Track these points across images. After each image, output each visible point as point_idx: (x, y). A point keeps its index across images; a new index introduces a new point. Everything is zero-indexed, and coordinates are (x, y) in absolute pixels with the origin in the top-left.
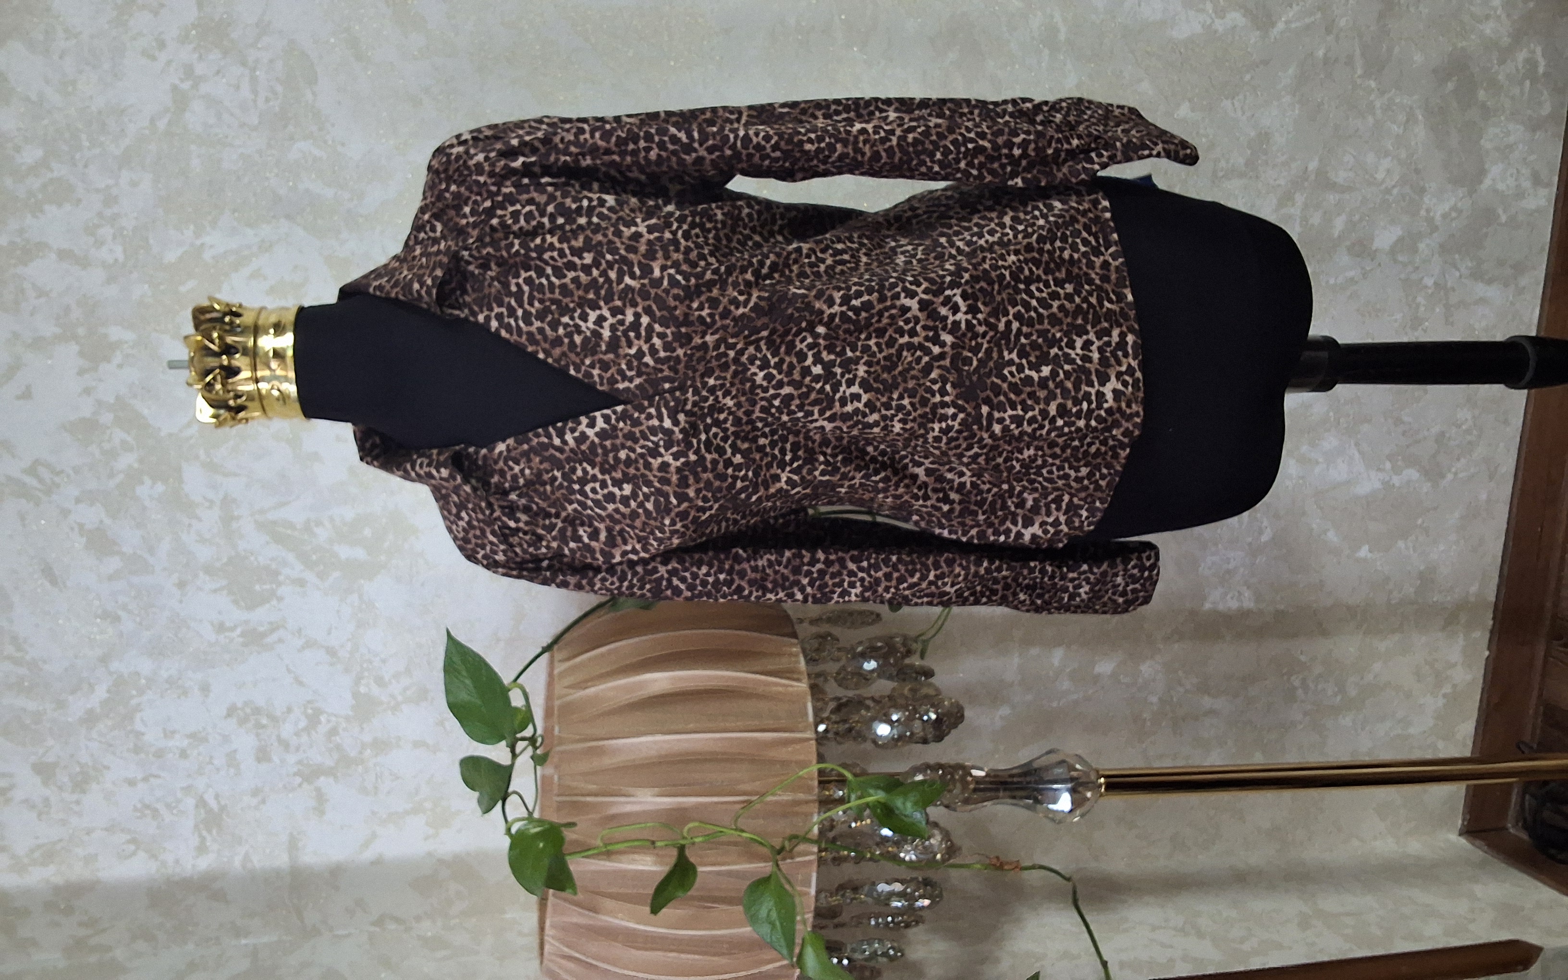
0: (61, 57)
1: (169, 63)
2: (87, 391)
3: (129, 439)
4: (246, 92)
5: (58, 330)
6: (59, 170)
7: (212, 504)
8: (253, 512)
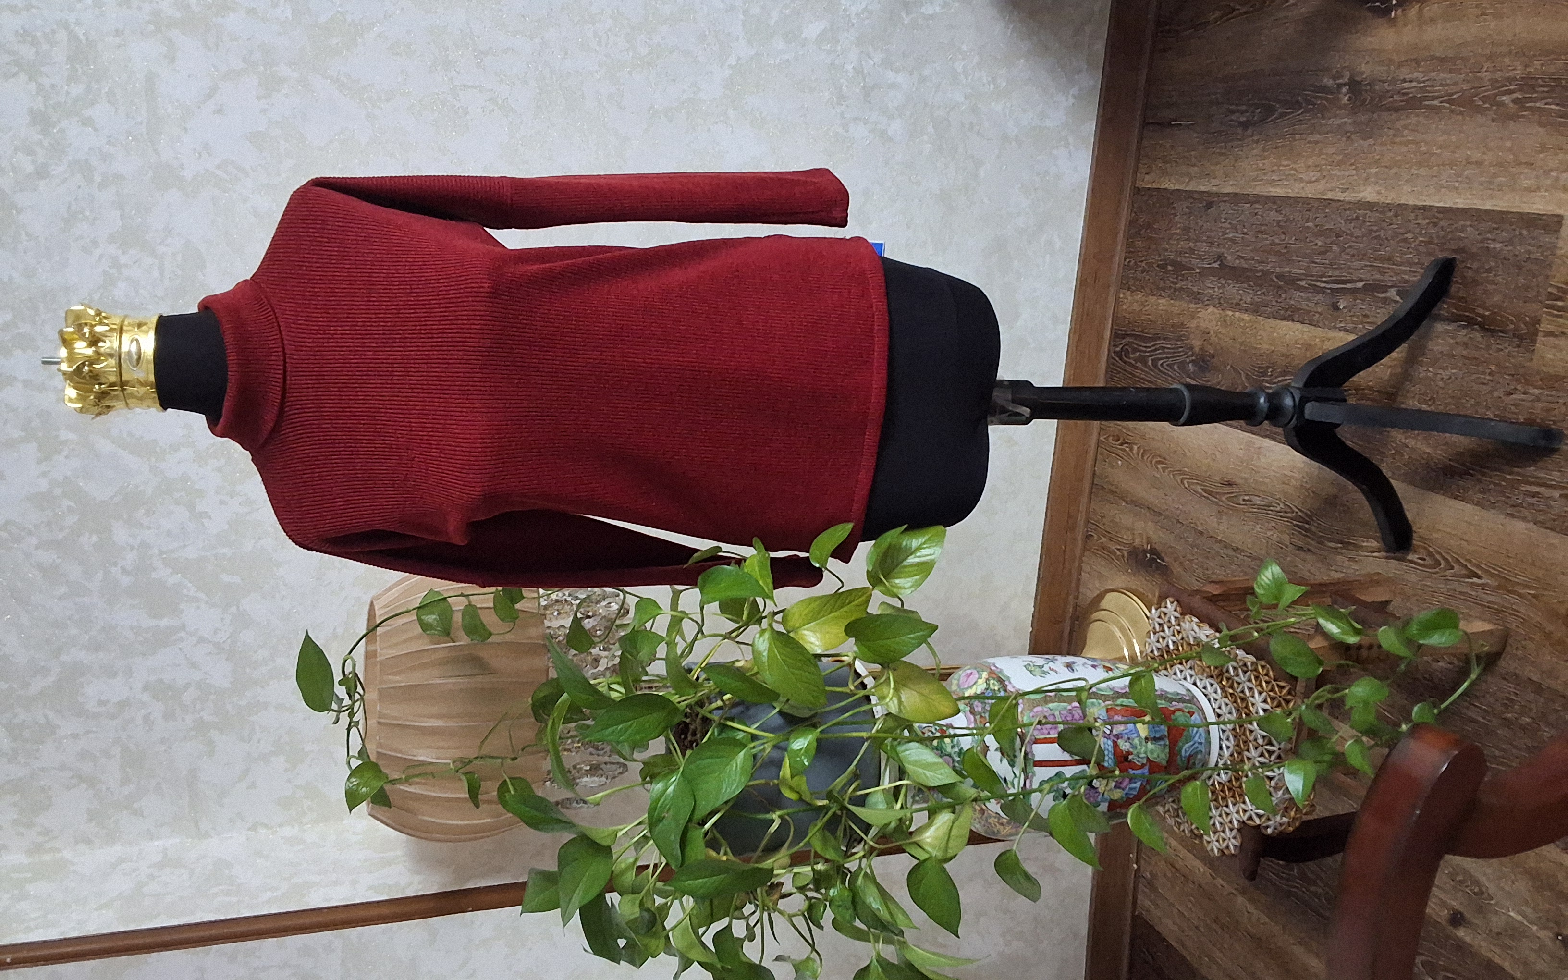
0: (25, 253)
1: (101, 256)
2: (45, 474)
3: (73, 505)
4: (156, 274)
5: (23, 434)
6: (24, 328)
7: (132, 548)
8: (161, 553)
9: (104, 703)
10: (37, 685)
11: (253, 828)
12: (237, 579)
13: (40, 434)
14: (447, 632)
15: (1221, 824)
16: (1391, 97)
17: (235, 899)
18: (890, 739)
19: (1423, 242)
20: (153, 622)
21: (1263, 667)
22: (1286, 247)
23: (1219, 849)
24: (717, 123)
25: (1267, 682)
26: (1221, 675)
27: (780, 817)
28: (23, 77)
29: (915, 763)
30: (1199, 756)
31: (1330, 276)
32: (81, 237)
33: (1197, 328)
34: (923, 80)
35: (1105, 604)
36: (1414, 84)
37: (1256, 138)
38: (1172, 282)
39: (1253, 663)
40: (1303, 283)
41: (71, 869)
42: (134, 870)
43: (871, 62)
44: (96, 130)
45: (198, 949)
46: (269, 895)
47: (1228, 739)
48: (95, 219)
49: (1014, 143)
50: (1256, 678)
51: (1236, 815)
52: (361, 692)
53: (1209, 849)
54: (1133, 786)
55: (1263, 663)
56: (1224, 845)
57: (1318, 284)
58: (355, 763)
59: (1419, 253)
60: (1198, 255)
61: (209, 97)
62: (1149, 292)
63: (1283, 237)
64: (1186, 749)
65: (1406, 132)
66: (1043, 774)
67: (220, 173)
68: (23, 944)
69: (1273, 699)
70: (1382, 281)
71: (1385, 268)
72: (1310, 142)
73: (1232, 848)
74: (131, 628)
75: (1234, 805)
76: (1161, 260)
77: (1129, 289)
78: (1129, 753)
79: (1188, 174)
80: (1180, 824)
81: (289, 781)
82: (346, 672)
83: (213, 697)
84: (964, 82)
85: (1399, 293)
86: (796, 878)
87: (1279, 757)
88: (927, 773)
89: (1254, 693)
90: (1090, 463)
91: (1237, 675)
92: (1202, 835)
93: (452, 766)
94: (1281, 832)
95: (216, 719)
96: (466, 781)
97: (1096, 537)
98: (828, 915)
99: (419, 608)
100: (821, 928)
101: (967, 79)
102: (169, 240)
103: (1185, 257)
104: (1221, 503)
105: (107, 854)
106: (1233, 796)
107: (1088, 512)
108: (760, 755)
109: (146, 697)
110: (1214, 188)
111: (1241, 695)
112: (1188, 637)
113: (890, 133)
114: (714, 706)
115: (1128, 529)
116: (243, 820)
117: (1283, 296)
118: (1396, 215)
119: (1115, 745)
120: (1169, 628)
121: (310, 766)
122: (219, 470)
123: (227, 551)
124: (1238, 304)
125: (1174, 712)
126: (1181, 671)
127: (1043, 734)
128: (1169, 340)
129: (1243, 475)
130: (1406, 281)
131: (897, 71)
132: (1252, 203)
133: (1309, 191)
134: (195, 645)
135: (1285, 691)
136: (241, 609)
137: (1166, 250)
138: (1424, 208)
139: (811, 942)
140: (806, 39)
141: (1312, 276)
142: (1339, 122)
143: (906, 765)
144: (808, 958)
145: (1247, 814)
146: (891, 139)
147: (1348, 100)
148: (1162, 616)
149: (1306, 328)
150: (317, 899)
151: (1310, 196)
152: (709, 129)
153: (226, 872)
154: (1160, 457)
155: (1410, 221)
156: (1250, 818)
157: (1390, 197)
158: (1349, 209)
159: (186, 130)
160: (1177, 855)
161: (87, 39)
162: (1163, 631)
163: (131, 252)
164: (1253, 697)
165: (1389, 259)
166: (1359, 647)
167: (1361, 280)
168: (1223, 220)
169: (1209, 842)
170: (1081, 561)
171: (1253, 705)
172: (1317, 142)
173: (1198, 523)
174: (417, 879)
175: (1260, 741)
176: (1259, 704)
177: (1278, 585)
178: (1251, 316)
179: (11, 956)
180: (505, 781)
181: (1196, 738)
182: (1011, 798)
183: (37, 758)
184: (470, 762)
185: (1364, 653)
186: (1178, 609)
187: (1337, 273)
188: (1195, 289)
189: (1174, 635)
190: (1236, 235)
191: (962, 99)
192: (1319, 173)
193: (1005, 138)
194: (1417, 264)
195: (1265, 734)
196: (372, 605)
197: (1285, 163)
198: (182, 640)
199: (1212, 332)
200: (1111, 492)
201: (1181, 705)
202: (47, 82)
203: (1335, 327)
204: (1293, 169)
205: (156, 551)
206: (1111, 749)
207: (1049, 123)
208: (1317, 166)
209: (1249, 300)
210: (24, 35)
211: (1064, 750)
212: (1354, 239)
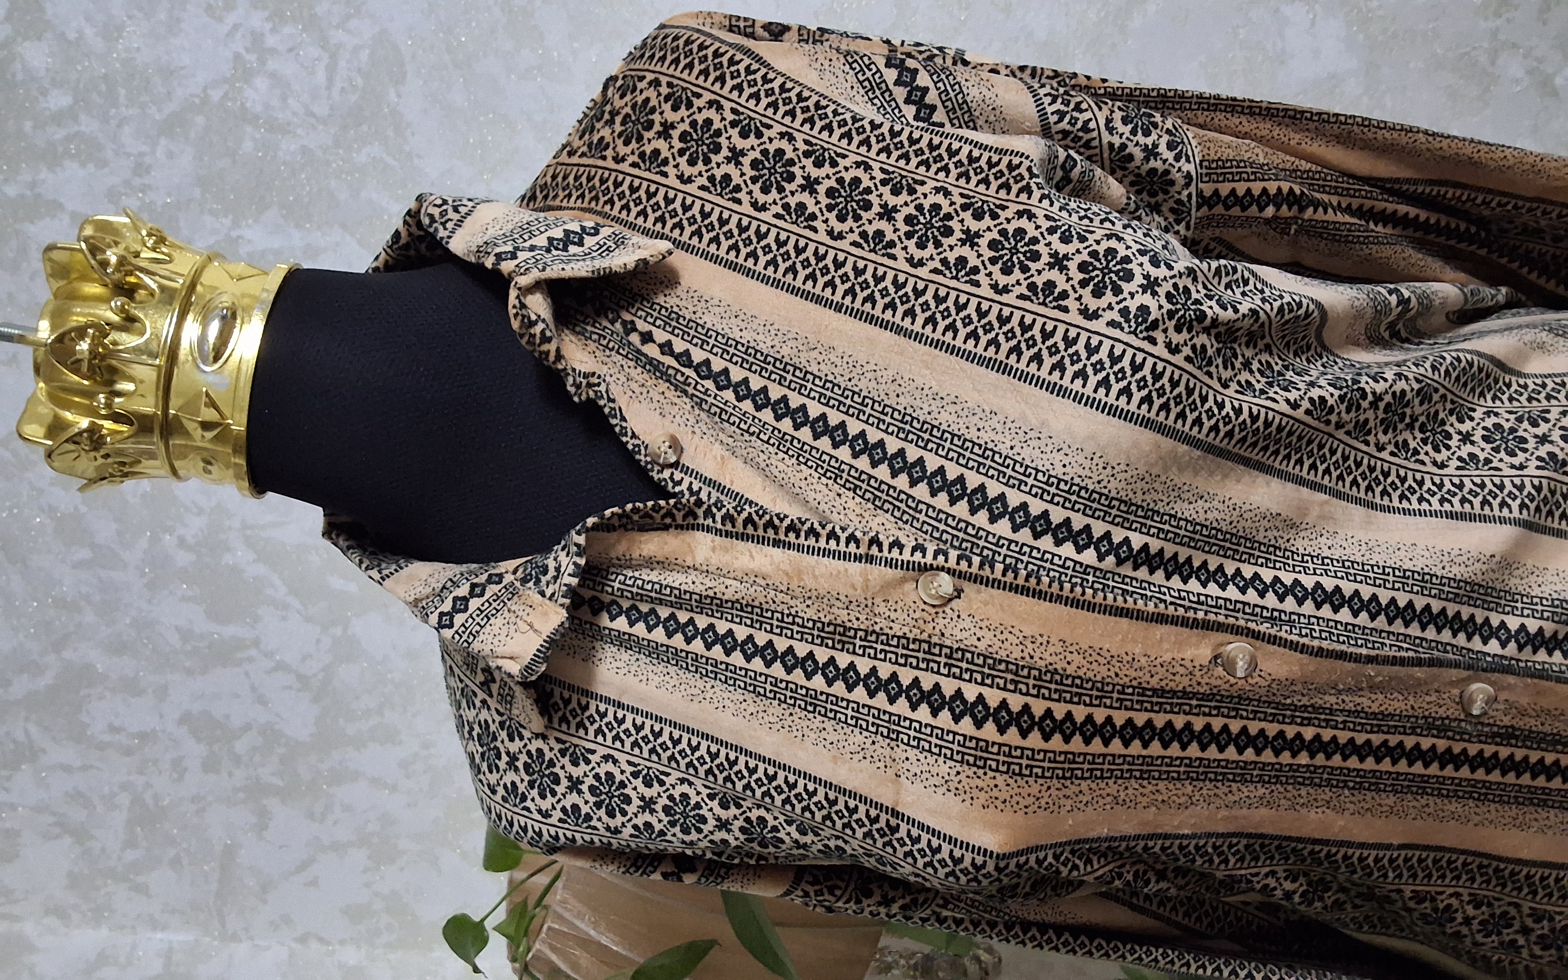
6: (88, 124)
7: (201, 511)
9: (114, 729)
11: (303, 940)
20: (212, 627)
41: (28, 960)
74: (178, 629)
81: (367, 885)
83: (281, 750)
105: (84, 941)
109: (181, 732)
113: (1557, 82)
116: (289, 927)
136: (350, 632)
163: (286, 30)
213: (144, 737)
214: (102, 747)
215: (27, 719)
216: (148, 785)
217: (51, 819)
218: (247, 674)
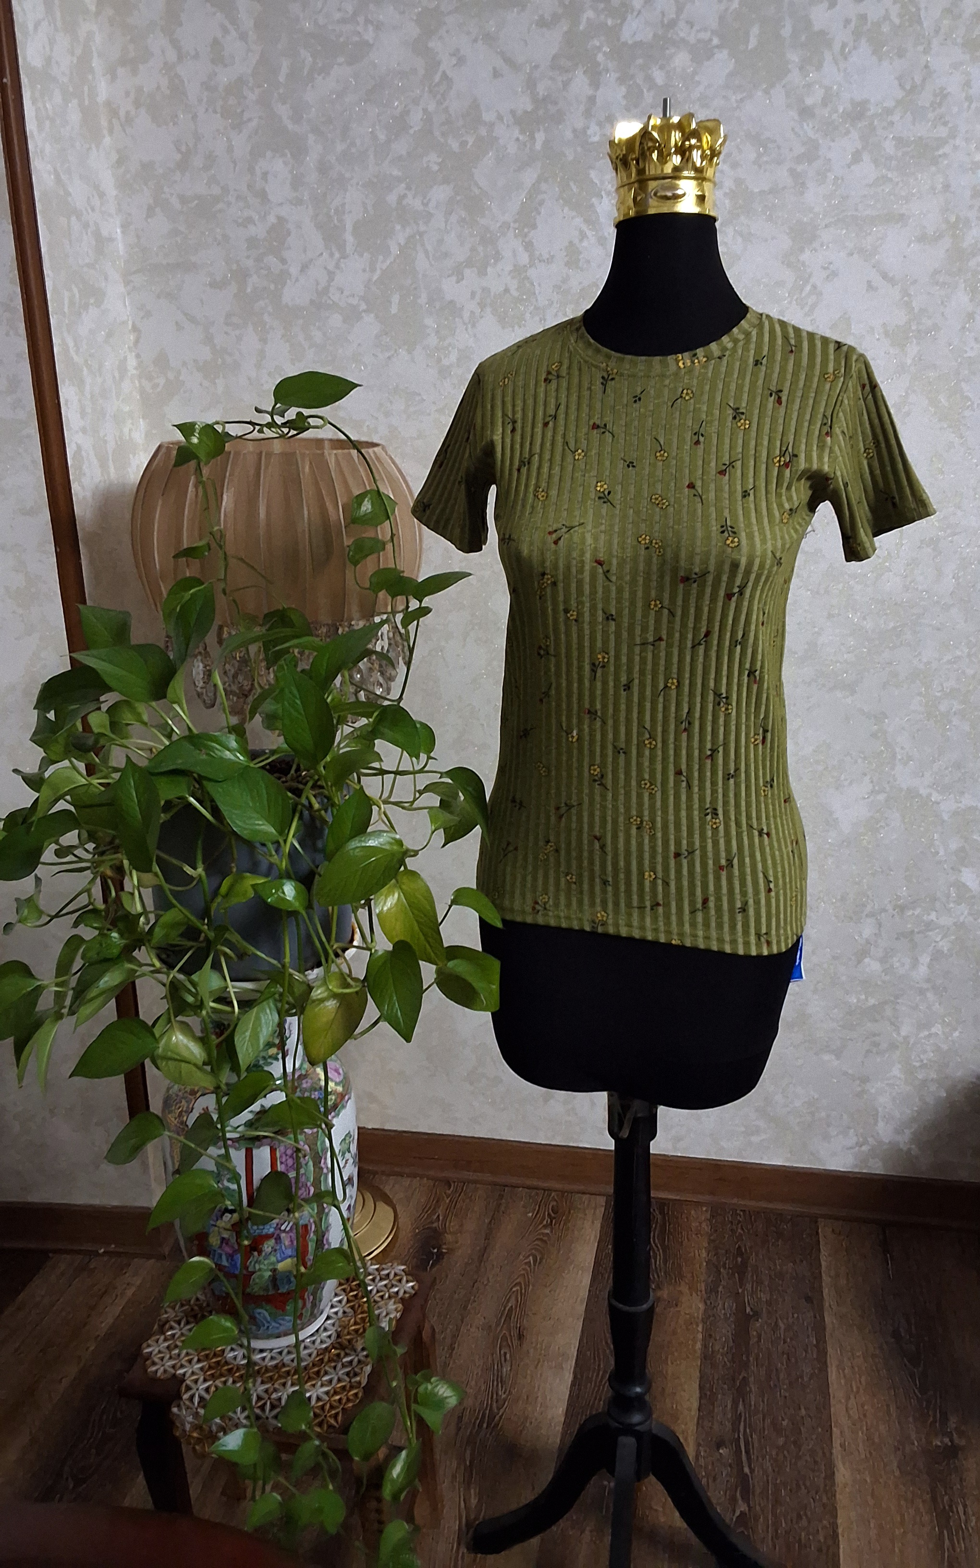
2: (500, 118)
3: (469, 146)
5: (541, 96)
7: (426, 205)
8: (421, 234)
9: (265, 175)
10: (283, 111)
11: (135, 329)
12: (394, 310)
13: (541, 112)
14: (354, 520)
15: (179, 1355)
16: (946, 1493)
17: (66, 310)
18: (281, 990)
19: (800, 1539)
20: (349, 226)
21: (356, 1395)
22: (775, 1385)
23: (151, 1353)
24: (872, 782)
25: (340, 1400)
26: (342, 1347)
27: (200, 875)
28: (900, 94)
29: (258, 1018)
30: (254, 1328)
31: (752, 1437)
32: (740, 151)
33: (681, 1292)
34: (922, 992)
35: (382, 1206)
36: (963, 1517)
37: (885, 1347)
38: (725, 1264)
39: (359, 1383)
40: (741, 1407)
41: (93, 146)
42: (93, 210)
43: (938, 939)
44: (849, 166)
45: (16, 272)
46: (71, 344)
47: (272, 1358)
48: (760, 166)
49: (859, 1089)
50: (343, 1388)
51: (190, 1371)
52: (290, 434)
53: (149, 1341)
54: (224, 1257)
55: (360, 1395)
56: (156, 1360)
57: (742, 1423)
58: (219, 428)
59: (787, 1532)
60: (757, 1288)
61: (885, 276)
62: (712, 1238)
63: (787, 1382)
64: (263, 1313)
65: (912, 1511)
66: (238, 1157)
67: (808, 288)
68: (21, 96)
69: (322, 1408)
70: (754, 1495)
71: (768, 1499)
72: (888, 1406)
73: (154, 1368)
74: (343, 205)
75: (202, 1369)
76: (746, 1250)
77: (713, 1216)
78: (260, 1252)
79: (837, 1275)
80: (173, 1308)
81: (184, 364)
82: (310, 420)
83: (272, 287)
84: (922, 1035)
85: (742, 1513)
86: (130, 896)
87: (258, 1418)
88: (248, 1034)
89: (327, 1386)
90: (529, 1182)
91: (343, 1366)
92: (163, 1333)
93: (216, 528)
94: (173, 1423)
95: (249, 290)
96: (201, 544)
97: (449, 1192)
98: (88, 933)
99: (378, 491)
100: (76, 924)
101: (925, 1038)
102: (740, 240)
103: (752, 1276)
104: (499, 1329)
105: (108, 181)
106: (210, 1368)
107: (476, 1182)
108: (265, 849)
109: (272, 219)
110: (827, 1304)
111: (322, 1373)
112: (379, 1308)
113: (867, 960)
114: (313, 800)
115: (462, 1225)
116: (142, 318)
117: (726, 1386)
118: (824, 1505)
119: (268, 1237)
120: (385, 1286)
121: (201, 385)
122: (507, 290)
123: (423, 299)
124: (710, 1336)
125: (303, 1298)
126: (340, 1301)
127: (281, 1157)
128: (665, 1264)
129: (532, 1351)
130: (756, 1519)
131: (930, 966)
132: (816, 1346)
133: (837, 1408)
134: (325, 268)
135: (332, 1421)
136: (363, 314)
137: (757, 1255)
138: (835, 1536)
139: (64, 912)
140: (960, 872)
141: (750, 1420)
142: (913, 1436)
143: (255, 1010)
144: (41, 913)
145: (193, 1385)
146: (859, 962)
147: (937, 1446)
148: (398, 1278)
149: (694, 1413)
150: (67, 393)
151: (832, 1409)
152: (865, 774)
153: (92, 301)
154: (541, 1259)
155: (821, 1521)
156: (188, 1388)
157: (842, 1499)
158: (824, 1453)
159: (851, 254)
160: (117, 1296)
161: (940, 156)
162: (381, 1279)
163: (727, 201)
164: (322, 1385)
165: (777, 1502)
166: (379, 1500)
167: (752, 1471)
168: (796, 1315)
169: (157, 1342)
170: (422, 1177)
171: (314, 1385)
172: (888, 1413)
173: (475, 1304)
174: (89, 494)
175: (274, 1396)
176: (316, 1392)
177: (438, 1403)
178: (699, 1352)
179: (9, 84)
180: (203, 584)
181: (274, 1324)
182: (219, 1126)
183: (207, 110)
184: (221, 547)
185: (373, 1504)
186: (407, 1295)
187: (756, 1445)
188: (720, 1289)
189: (378, 1292)
190: (782, 1331)
191: (903, 1033)
192: (857, 1417)
193: (864, 1080)
194: (777, 1532)
195: (283, 1402)
196: (376, 445)
197: (863, 1379)
198: (332, 255)
199: (678, 1309)
200: (499, 1205)
201: (309, 1305)
202: (896, 118)
203: (699, 1445)
204: (858, 1388)
205: (422, 228)
206: (265, 1232)
207: (881, 1124)
208: (865, 1415)
209: (717, 1348)
210: (942, 95)
211: (262, 1180)
212: (793, 1460)
213: (263, 196)
214: (251, 170)
215: (260, 118)
216: (229, 204)
217: (191, 145)
218: (322, 254)
